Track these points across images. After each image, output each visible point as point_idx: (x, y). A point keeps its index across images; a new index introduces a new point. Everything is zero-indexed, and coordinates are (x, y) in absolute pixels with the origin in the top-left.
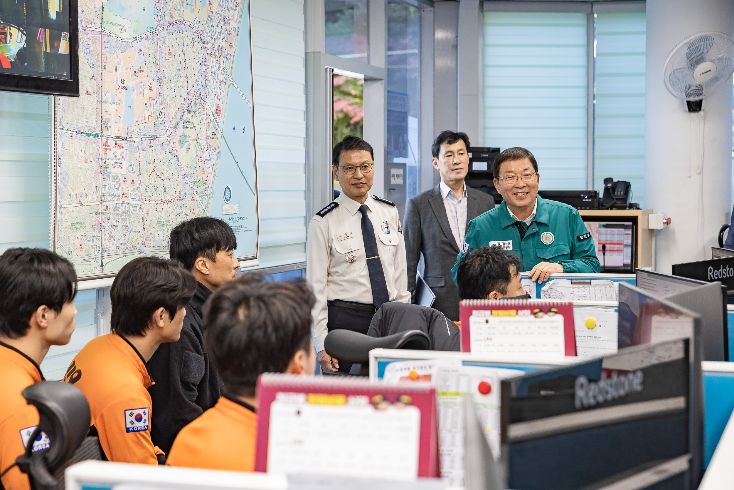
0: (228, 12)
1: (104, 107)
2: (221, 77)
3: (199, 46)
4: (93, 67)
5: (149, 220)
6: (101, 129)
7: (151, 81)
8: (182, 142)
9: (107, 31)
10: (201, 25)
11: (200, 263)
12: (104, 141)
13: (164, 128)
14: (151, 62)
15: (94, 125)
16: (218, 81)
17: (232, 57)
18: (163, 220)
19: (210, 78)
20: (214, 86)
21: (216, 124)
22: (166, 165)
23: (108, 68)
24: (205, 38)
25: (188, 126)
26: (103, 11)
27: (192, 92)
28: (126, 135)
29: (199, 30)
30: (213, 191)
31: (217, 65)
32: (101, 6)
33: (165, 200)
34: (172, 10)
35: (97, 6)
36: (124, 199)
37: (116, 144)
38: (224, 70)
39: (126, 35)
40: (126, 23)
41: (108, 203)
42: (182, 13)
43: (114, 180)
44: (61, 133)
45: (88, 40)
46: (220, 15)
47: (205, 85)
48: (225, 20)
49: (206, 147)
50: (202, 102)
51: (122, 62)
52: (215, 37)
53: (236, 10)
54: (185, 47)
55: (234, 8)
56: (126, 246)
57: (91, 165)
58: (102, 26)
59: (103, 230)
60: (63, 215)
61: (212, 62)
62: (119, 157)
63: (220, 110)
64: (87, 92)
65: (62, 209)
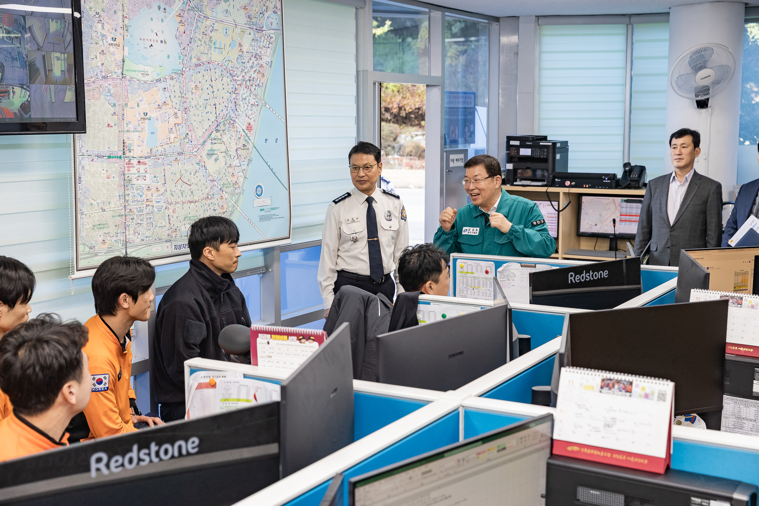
0: (260, 50)
1: (126, 135)
2: (252, 101)
3: (229, 80)
4: (115, 105)
5: (175, 216)
6: (124, 152)
7: (176, 111)
8: (209, 155)
9: (128, 77)
10: (230, 63)
11: (207, 251)
12: (127, 161)
13: (190, 146)
14: (177, 96)
15: (116, 149)
16: (250, 105)
17: (264, 85)
18: (189, 215)
19: (241, 103)
20: (245, 108)
21: (247, 138)
22: (193, 174)
23: (130, 105)
24: (236, 72)
25: (216, 142)
26: (124, 62)
27: (221, 115)
28: (149, 155)
29: (229, 67)
30: (243, 190)
31: (248, 93)
32: (122, 58)
33: (191, 200)
34: (199, 54)
35: (118, 59)
36: (148, 203)
37: (139, 162)
38: (255, 95)
39: (148, 78)
40: (147, 68)
41: (131, 207)
42: (209, 55)
43: (137, 189)
44: (80, 159)
45: (108, 86)
46: (252, 53)
47: (235, 109)
48: (257, 56)
49: (236, 157)
50: (232, 122)
51: (145, 99)
52: (246, 71)
53: (269, 48)
54: (213, 81)
55: (267, 46)
56: (151, 238)
57: (114, 179)
58: (123, 74)
59: (127, 228)
60: (84, 220)
61: (243, 91)
62: (142, 171)
63: (251, 127)
64: (108, 125)
65: (83, 216)
